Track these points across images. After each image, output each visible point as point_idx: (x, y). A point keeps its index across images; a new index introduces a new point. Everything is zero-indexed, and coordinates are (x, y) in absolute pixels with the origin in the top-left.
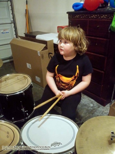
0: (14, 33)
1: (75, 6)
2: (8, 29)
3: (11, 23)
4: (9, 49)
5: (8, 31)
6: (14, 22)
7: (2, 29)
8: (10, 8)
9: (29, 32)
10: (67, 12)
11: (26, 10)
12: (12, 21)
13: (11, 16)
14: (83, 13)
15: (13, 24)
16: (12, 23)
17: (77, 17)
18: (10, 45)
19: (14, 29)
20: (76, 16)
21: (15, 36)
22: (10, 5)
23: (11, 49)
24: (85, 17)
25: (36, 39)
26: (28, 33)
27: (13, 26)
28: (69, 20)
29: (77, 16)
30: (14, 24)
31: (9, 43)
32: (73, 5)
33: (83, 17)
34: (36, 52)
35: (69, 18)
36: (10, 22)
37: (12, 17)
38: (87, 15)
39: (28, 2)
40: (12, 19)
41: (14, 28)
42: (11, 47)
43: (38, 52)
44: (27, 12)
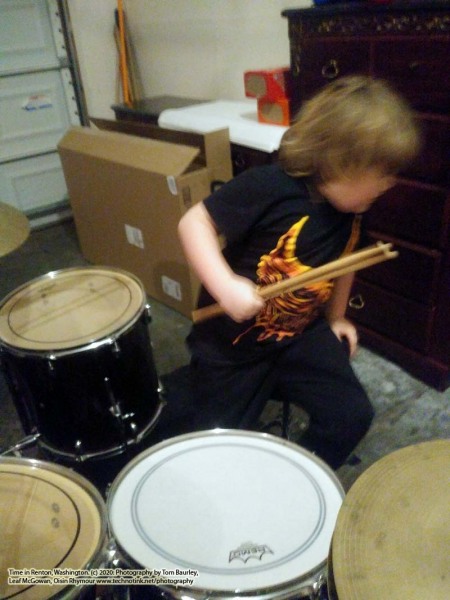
0: (73, 106)
2: (48, 91)
3: (58, 69)
5: (47, 100)
6: (71, 61)
8: (54, 7)
9: (130, 99)
10: (284, 8)
11: (117, 13)
12: (61, 60)
13: (60, 39)
14: (350, 14)
15: (66, 73)
16: (64, 67)
17: (324, 30)
18: (57, 154)
19: (70, 92)
20: (319, 24)
21: (76, 120)
24: (357, 30)
25: (161, 126)
26: (125, 104)
27: (69, 79)
28: (292, 44)
29: (324, 24)
30: (72, 70)
33: (352, 28)
34: (162, 179)
35: (292, 34)
36: (56, 64)
37: (63, 44)
38: (366, 21)
40: (63, 53)
41: (72, 86)
42: (63, 163)
43: (171, 178)
44: (122, 22)
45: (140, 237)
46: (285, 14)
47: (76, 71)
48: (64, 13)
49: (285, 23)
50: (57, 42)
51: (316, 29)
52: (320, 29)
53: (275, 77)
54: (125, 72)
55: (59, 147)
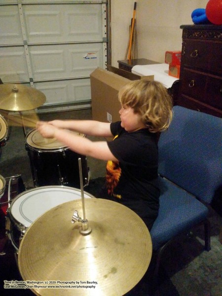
0: (105, 59)
1: (196, 14)
3: (102, 42)
5: (95, 55)
6: (108, 40)
7: (85, 52)
8: (104, 16)
9: (130, 58)
10: (181, 25)
11: (132, 19)
12: (104, 38)
13: (105, 29)
14: (205, 29)
15: (105, 44)
16: (104, 42)
17: (195, 36)
18: (90, 79)
19: (105, 53)
22: (105, 11)
23: (90, 88)
24: (207, 37)
25: (133, 72)
27: (106, 47)
28: (183, 41)
29: (195, 33)
30: (107, 43)
31: (88, 76)
32: (193, 12)
33: (205, 36)
35: (183, 37)
36: (101, 40)
37: (106, 32)
38: (210, 33)
39: (137, 6)
40: (105, 36)
41: (106, 50)
42: (91, 83)
44: (133, 24)
45: (111, 119)
46: (181, 27)
47: (109, 44)
48: (108, 19)
49: (181, 30)
50: (103, 32)
51: (192, 35)
53: (177, 55)
54: (130, 48)
55: (91, 76)
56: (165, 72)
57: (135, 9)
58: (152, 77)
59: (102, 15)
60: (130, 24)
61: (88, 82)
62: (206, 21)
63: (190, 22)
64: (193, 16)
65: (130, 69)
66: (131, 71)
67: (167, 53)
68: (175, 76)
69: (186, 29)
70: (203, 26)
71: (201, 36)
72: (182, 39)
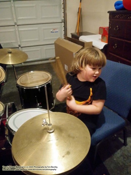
0: (63, 33)
1: (117, 4)
2: (58, 28)
3: (61, 22)
4: (52, 49)
5: (57, 30)
6: (65, 21)
7: (51, 29)
8: (62, 6)
9: (78, 32)
11: (79, 8)
12: (62, 20)
13: (63, 14)
14: (123, 13)
15: (63, 23)
16: (63, 22)
17: (117, 17)
18: (54, 45)
19: (63, 29)
20: (116, 15)
22: (63, 4)
23: (54, 50)
24: (124, 18)
27: (64, 25)
28: (110, 20)
31: (53, 43)
32: (115, 3)
33: (123, 17)
36: (61, 21)
37: (63, 16)
38: (126, 16)
40: (63, 18)
41: (64, 27)
42: (55, 47)
43: (74, 53)
44: (80, 11)
45: (67, 68)
46: (108, 12)
48: (65, 8)
49: (108, 14)
50: (62, 16)
51: (115, 17)
52: (116, 17)
53: (106, 29)
54: (78, 24)
55: (55, 43)
56: (99, 39)
57: (81, 1)
58: (91, 43)
59: (61, 6)
60: (78, 11)
61: (53, 47)
62: (123, 9)
63: (113, 9)
64: (115, 5)
65: (78, 38)
66: (79, 40)
67: (100, 28)
68: (105, 42)
69: (111, 14)
70: (121, 11)
71: (120, 17)
72: (109, 19)
